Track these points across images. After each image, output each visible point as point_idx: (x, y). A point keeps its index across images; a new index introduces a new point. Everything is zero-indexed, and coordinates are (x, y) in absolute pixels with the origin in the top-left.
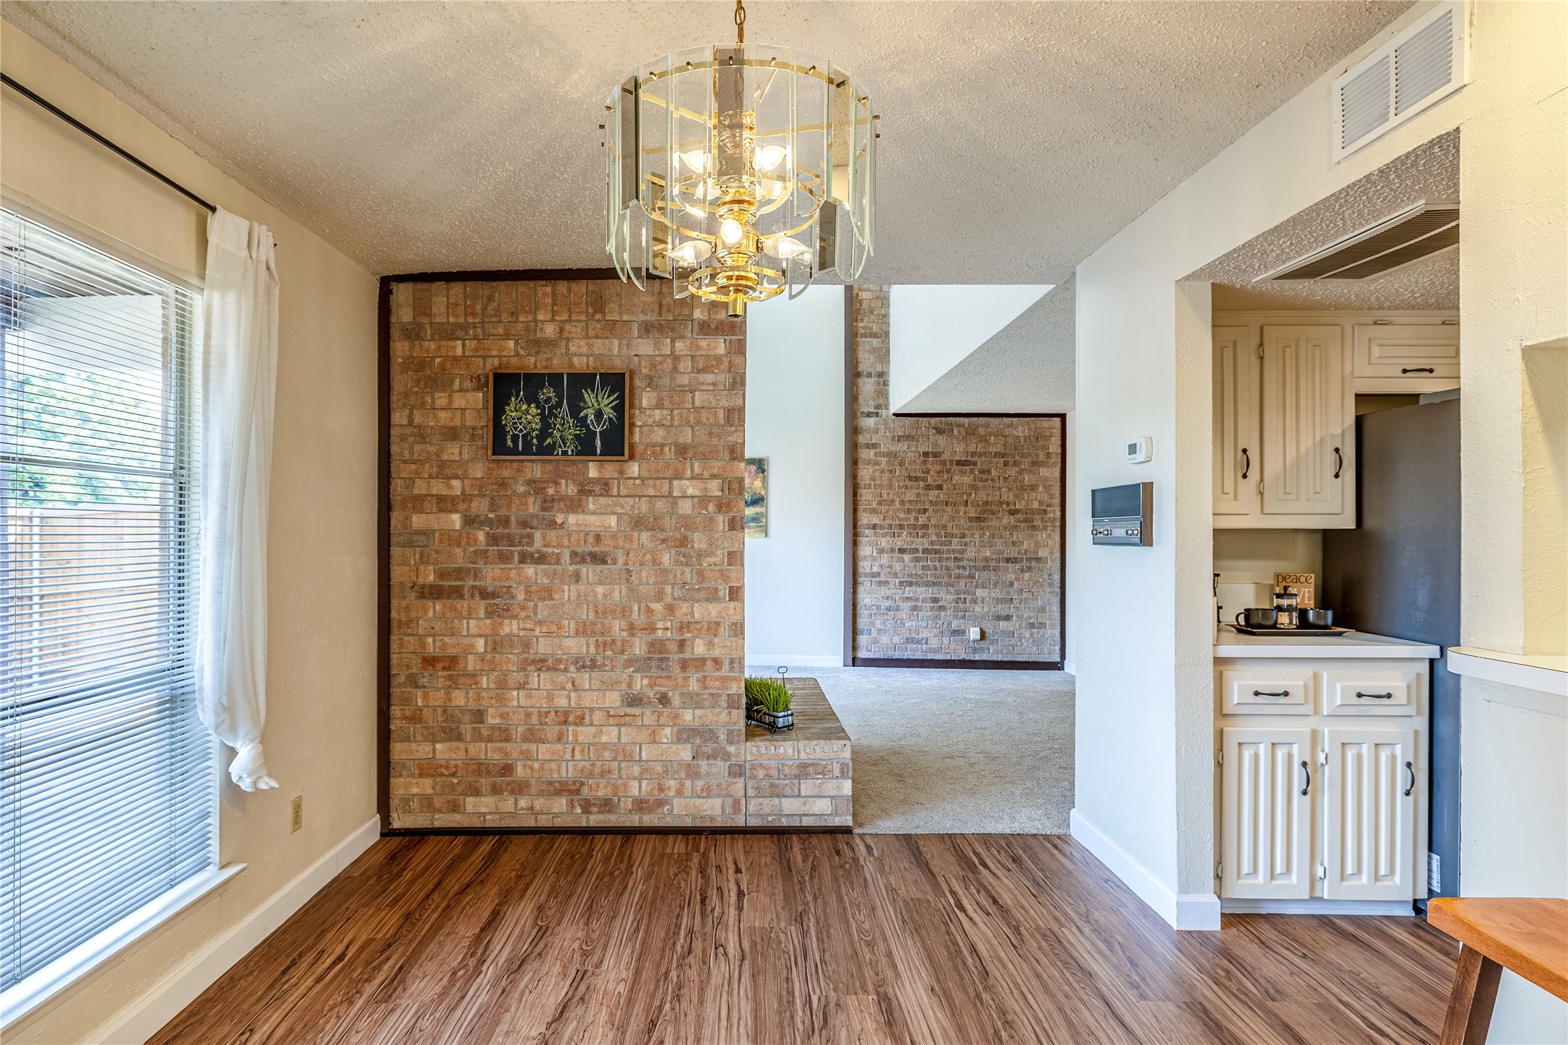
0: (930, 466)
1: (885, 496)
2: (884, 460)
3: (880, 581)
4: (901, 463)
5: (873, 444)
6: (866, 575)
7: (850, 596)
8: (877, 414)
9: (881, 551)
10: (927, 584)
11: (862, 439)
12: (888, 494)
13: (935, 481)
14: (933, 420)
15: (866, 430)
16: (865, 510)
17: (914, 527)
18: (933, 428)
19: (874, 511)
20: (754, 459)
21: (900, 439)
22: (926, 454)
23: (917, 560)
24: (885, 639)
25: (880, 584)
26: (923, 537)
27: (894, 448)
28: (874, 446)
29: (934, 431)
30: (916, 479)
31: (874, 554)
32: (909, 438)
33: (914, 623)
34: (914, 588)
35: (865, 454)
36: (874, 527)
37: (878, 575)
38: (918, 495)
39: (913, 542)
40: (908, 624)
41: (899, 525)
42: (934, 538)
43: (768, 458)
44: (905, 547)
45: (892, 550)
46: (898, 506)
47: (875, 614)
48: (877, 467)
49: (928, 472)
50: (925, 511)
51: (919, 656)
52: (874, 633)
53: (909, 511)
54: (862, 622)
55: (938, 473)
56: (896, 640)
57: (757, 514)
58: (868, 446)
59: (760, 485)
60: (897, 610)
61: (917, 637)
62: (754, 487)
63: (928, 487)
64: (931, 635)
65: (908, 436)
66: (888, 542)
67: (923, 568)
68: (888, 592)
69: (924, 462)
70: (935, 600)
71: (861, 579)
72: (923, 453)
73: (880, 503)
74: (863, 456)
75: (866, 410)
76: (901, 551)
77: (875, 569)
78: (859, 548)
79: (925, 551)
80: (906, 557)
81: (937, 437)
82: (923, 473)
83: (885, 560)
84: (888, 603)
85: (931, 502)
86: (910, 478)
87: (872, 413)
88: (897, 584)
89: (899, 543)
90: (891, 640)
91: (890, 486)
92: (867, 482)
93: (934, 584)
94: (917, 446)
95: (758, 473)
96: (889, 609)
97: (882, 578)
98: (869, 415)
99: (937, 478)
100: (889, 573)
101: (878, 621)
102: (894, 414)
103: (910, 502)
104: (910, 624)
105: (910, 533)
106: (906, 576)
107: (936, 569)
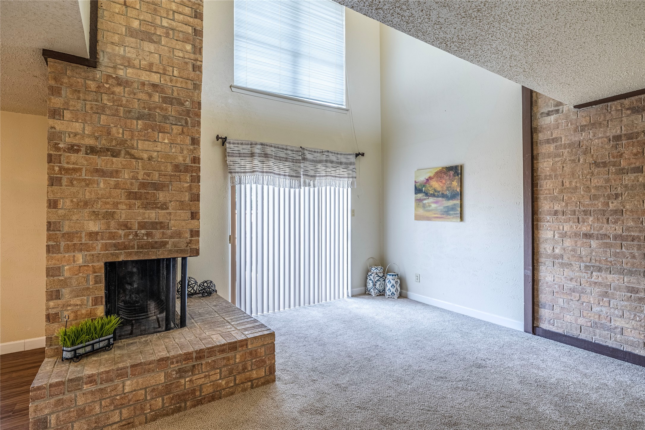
0: (622, 150)
1: (567, 184)
2: (566, 151)
3: (562, 263)
4: (585, 152)
5: (553, 139)
6: (548, 256)
7: (530, 273)
8: (557, 111)
9: (564, 235)
10: (621, 272)
11: (541, 137)
12: (570, 182)
13: (630, 164)
14: (627, 102)
15: (546, 128)
16: (545, 199)
17: (603, 212)
18: (628, 109)
19: (554, 199)
20: (452, 167)
21: (583, 128)
22: (617, 138)
23: (610, 246)
24: (568, 318)
25: (562, 265)
26: (616, 222)
27: (577, 139)
28: (555, 140)
29: (629, 112)
30: (605, 164)
31: (556, 237)
32: (593, 125)
33: (604, 309)
34: (603, 274)
35: (544, 149)
36: (556, 213)
37: (562, 257)
38: (607, 181)
39: (601, 228)
40: (596, 309)
41: (584, 211)
42: (631, 224)
43: (463, 165)
44: (592, 232)
45: (576, 235)
46: (582, 193)
47: (557, 292)
48: (557, 159)
49: (621, 156)
50: (617, 196)
51: (611, 344)
52: (557, 310)
53: (595, 197)
54: (544, 297)
55: (636, 155)
56: (581, 321)
57: (455, 205)
58: (548, 141)
59: (456, 184)
60: (583, 293)
61: (608, 324)
62: (452, 186)
63: (622, 171)
64: (627, 326)
65: (594, 124)
66: (571, 227)
67: (616, 255)
68: (572, 274)
69: (616, 147)
70: (633, 290)
71: (542, 260)
72: (614, 137)
73: (561, 191)
74: (543, 151)
75: (545, 110)
76: (587, 236)
77: (557, 251)
78: (540, 232)
79: (616, 237)
80: (594, 243)
81: (633, 117)
82: (613, 157)
83: (568, 243)
84: (572, 284)
85: (626, 186)
86: (596, 164)
87: (552, 111)
88: (582, 268)
89: (585, 229)
90: (576, 320)
91: (573, 174)
92: (548, 174)
93: (631, 273)
94: (605, 132)
95: (455, 176)
96: (573, 290)
97: (566, 260)
98: (548, 114)
99: (634, 161)
100: (573, 256)
101: (561, 300)
102: (575, 107)
103: (597, 188)
104: (598, 309)
105: (598, 219)
106: (593, 261)
107: (634, 257)
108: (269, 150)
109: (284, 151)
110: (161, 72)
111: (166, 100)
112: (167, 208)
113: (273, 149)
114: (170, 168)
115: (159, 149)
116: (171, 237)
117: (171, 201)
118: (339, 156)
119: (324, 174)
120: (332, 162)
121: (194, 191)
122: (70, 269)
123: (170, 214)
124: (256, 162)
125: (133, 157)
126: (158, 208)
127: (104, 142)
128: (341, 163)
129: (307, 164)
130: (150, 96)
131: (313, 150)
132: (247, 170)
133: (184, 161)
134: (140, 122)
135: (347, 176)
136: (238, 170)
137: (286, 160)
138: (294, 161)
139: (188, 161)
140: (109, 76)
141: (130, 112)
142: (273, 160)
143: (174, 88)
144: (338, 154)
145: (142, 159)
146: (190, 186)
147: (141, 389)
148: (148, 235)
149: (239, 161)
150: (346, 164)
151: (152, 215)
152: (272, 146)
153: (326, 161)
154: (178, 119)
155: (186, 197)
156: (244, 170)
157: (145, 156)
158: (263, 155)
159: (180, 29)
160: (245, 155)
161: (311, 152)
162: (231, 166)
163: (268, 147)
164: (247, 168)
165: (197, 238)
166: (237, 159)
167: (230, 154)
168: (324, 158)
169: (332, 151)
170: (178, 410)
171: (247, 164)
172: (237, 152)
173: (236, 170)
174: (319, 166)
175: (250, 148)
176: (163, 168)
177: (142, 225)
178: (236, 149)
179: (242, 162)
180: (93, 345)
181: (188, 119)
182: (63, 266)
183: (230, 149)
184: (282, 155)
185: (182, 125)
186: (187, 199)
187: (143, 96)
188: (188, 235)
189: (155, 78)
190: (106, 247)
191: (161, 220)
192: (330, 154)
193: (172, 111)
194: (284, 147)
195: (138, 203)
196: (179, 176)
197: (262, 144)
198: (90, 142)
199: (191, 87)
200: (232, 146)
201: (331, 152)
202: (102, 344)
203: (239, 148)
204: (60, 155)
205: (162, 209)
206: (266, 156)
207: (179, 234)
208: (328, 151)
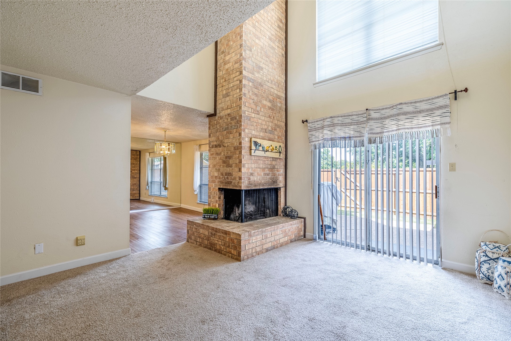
108: (336, 121)
109: (350, 117)
110: (230, 107)
111: (232, 119)
112: (232, 167)
113: (340, 118)
114: (233, 149)
115: (230, 141)
116: (233, 180)
117: (233, 164)
118: (418, 104)
119: (395, 129)
120: (405, 114)
121: (240, 158)
122: (212, 189)
123: (233, 169)
124: (325, 132)
125: (224, 147)
126: (230, 167)
127: (218, 142)
128: (420, 112)
129: (371, 123)
130: (227, 119)
131: (381, 108)
132: (320, 139)
133: (237, 144)
134: (225, 131)
135: (431, 124)
136: (314, 140)
137: (351, 124)
138: (359, 123)
139: (238, 144)
140: (219, 117)
141: (223, 128)
142: (339, 127)
143: (234, 113)
144: (416, 102)
145: (226, 147)
146: (239, 156)
147: (203, 234)
148: (227, 178)
149: (315, 133)
150: (427, 110)
151: (228, 170)
152: (339, 117)
153: (398, 115)
154: (235, 126)
155: (237, 161)
156: (318, 139)
157: (227, 145)
158: (332, 125)
159: (236, 84)
160: (319, 129)
161: (377, 110)
162: (310, 138)
163: (336, 118)
164: (320, 138)
165: (241, 181)
166: (314, 133)
167: (309, 130)
168: (394, 111)
169: (407, 102)
170: (210, 249)
171: (320, 135)
172: (314, 128)
173: (313, 140)
174: (387, 121)
175: (323, 123)
176: (231, 149)
177: (226, 174)
178: (313, 126)
179: (317, 134)
180: (210, 216)
181: (238, 124)
182: (211, 187)
183: (310, 127)
184: (348, 121)
185: (236, 128)
186: (238, 162)
187: (226, 121)
188: (238, 179)
189: (229, 111)
190: (219, 182)
191: (230, 172)
192: (403, 106)
193: (233, 123)
194: (350, 114)
195: (225, 165)
196: (235, 152)
197: (331, 117)
198: (215, 143)
199: (238, 109)
200: (311, 124)
201: (405, 103)
202: (213, 217)
203: (315, 125)
204: (210, 149)
205: (231, 167)
206: (333, 125)
207: (235, 179)
208: (401, 104)
